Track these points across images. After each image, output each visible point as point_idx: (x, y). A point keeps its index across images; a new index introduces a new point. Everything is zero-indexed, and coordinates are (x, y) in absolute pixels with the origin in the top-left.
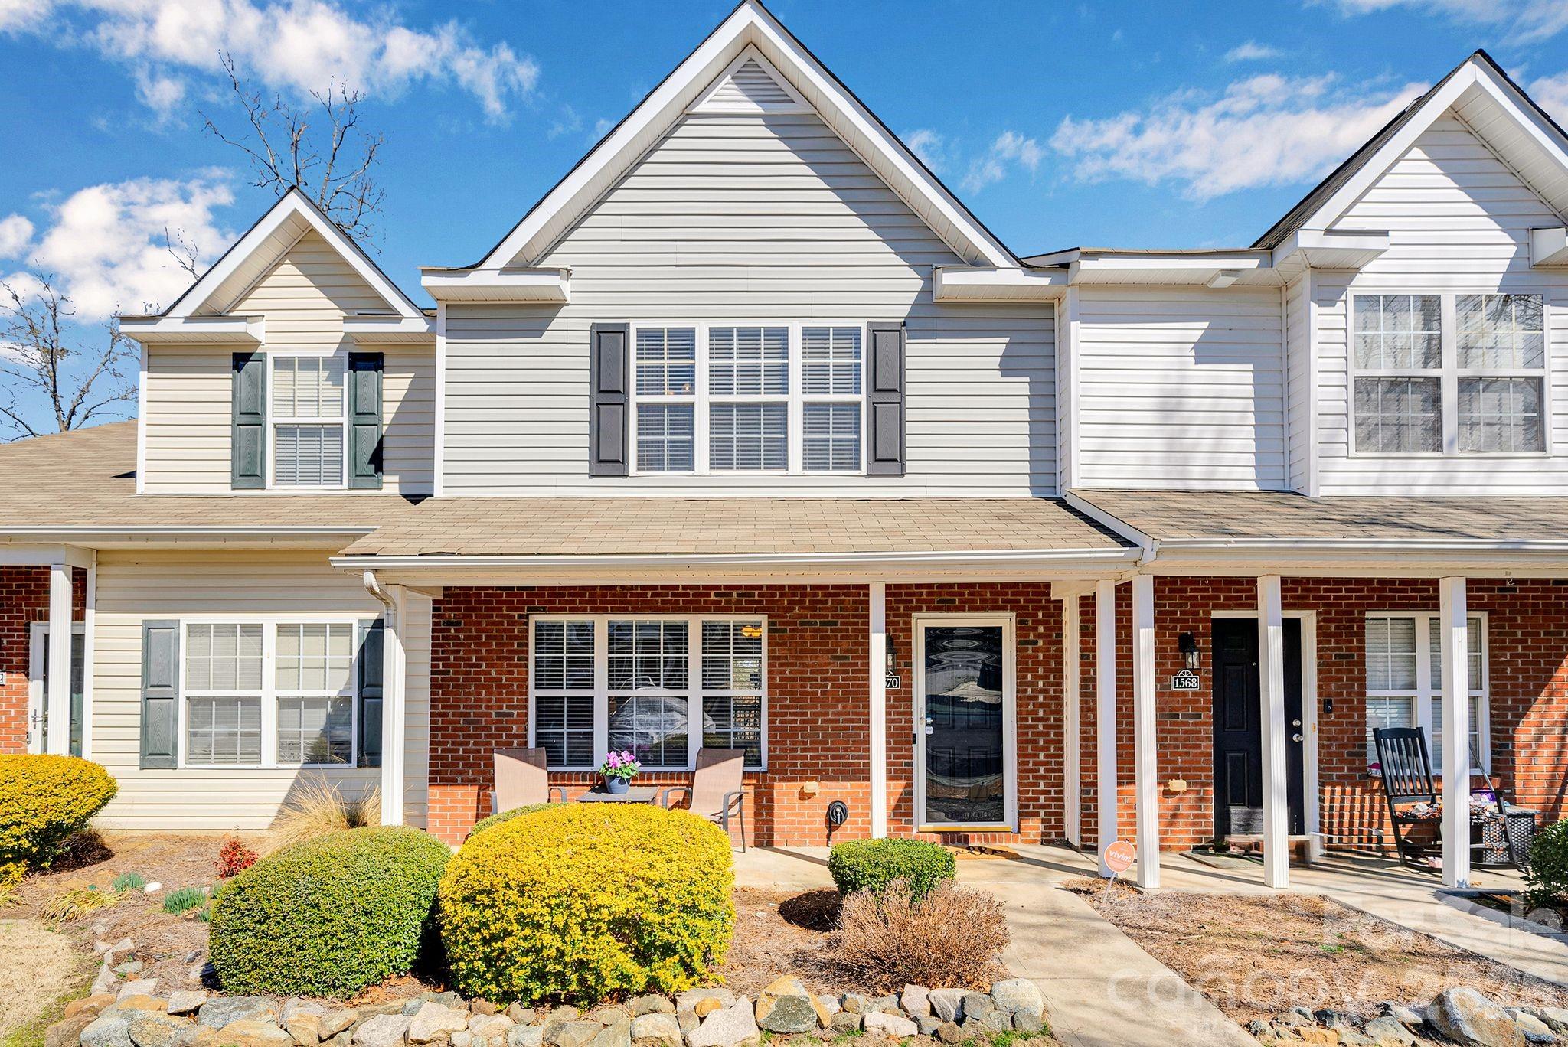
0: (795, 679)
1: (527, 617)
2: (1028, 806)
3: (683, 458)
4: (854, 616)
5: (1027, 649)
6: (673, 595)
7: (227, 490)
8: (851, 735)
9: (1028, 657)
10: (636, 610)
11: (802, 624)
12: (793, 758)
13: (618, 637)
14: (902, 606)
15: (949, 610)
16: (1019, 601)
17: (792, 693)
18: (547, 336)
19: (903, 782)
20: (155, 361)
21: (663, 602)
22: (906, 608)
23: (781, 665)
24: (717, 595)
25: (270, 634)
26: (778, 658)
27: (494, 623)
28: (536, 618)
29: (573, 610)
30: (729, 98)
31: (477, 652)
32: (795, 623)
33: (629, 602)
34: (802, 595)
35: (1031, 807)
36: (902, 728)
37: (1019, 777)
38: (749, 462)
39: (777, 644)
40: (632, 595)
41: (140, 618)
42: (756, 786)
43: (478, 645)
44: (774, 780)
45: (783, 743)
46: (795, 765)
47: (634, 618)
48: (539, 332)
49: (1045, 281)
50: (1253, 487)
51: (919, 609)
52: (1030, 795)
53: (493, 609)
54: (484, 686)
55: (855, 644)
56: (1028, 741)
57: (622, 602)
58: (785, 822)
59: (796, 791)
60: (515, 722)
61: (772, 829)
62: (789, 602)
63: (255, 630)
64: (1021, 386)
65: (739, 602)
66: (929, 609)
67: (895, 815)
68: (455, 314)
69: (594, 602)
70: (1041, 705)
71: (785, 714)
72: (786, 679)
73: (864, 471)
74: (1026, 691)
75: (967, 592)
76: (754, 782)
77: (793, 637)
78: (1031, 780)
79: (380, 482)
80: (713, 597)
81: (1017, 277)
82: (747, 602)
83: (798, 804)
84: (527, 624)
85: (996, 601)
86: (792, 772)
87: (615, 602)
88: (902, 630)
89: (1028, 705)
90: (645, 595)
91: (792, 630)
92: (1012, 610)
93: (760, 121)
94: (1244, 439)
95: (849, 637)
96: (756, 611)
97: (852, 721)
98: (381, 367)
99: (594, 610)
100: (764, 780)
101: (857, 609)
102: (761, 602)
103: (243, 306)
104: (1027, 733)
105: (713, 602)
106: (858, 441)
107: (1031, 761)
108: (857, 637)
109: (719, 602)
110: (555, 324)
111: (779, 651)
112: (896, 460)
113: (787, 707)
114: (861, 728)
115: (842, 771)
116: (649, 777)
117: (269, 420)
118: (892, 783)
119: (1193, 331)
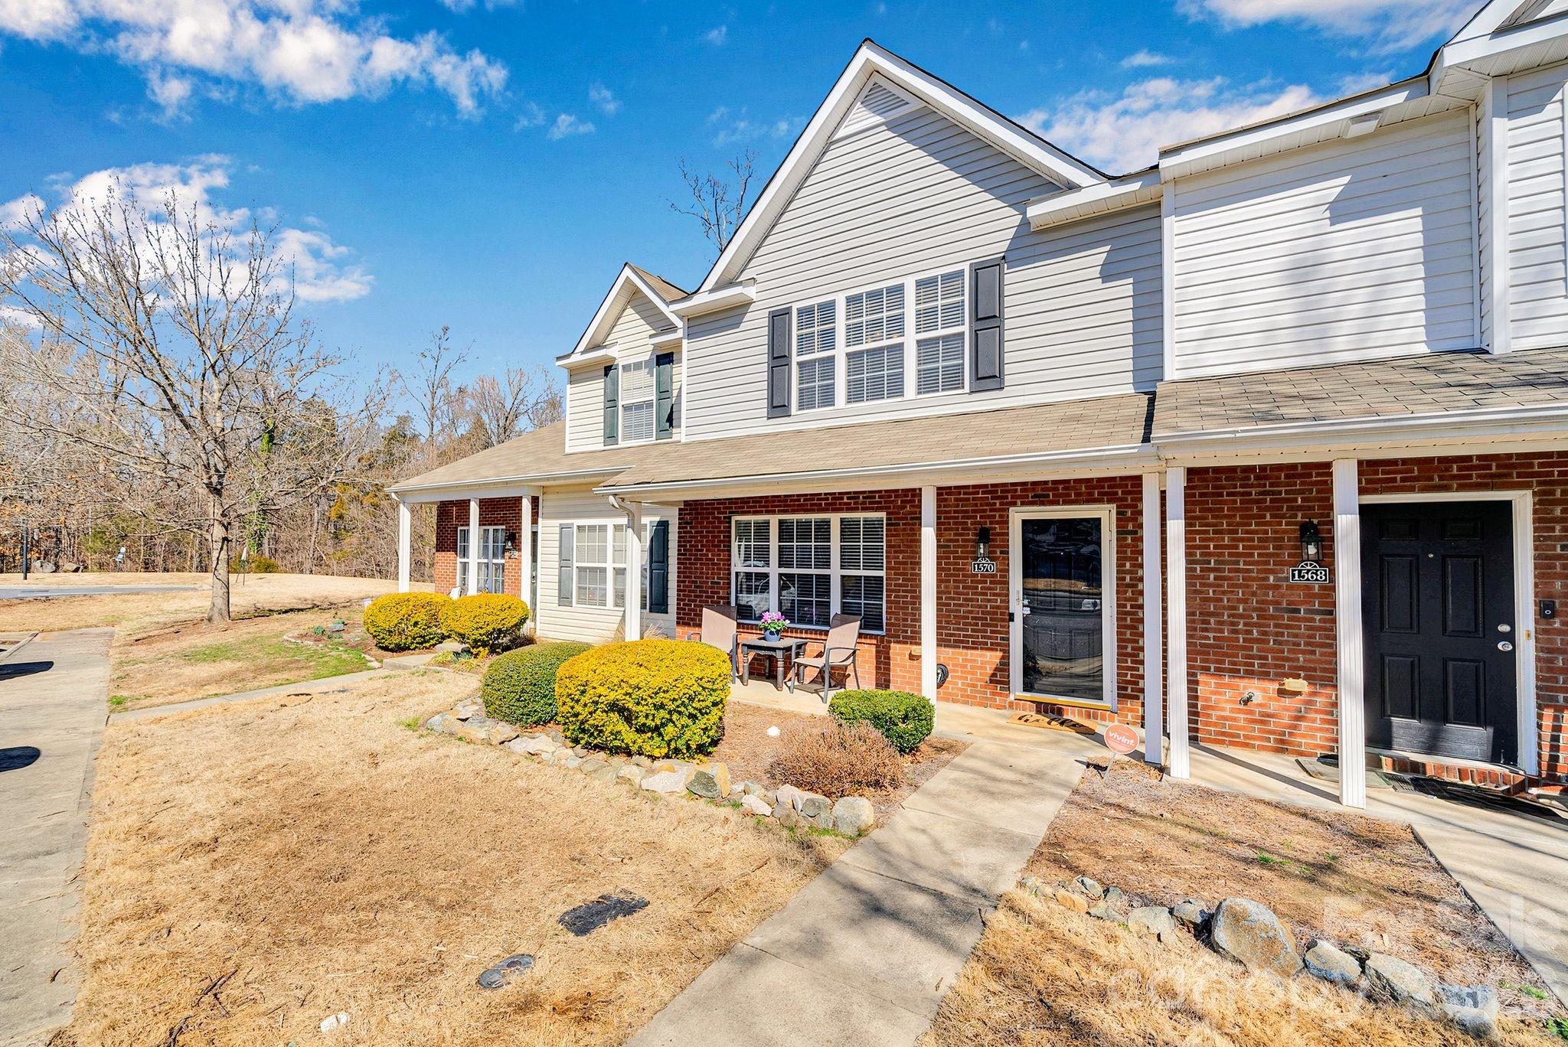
0: (906, 563)
1: (730, 518)
2: (1126, 689)
3: (828, 399)
4: (955, 512)
5: (1126, 539)
6: (818, 499)
7: (601, 447)
8: (952, 611)
9: (1127, 546)
10: (794, 512)
11: (912, 519)
12: (904, 626)
13: (785, 530)
14: (998, 502)
15: (1043, 504)
16: (1117, 493)
17: (904, 574)
18: (743, 326)
19: (999, 654)
20: (574, 379)
21: (812, 505)
22: (1001, 504)
23: (895, 552)
24: (848, 498)
25: (610, 530)
26: (894, 546)
27: (710, 523)
28: (735, 518)
29: (756, 513)
30: (864, 118)
31: (701, 541)
32: (906, 519)
33: (789, 506)
34: (896, 496)
35: (1129, 690)
36: (998, 607)
37: (1118, 661)
38: (876, 394)
39: (893, 536)
40: (791, 500)
41: (558, 522)
42: (877, 646)
43: (702, 537)
44: (890, 642)
45: (897, 614)
46: (906, 632)
47: (794, 517)
48: (737, 325)
49: (1136, 186)
50: (1423, 349)
51: (1014, 504)
52: (1129, 678)
53: (710, 513)
54: (705, 564)
55: (955, 535)
56: (1126, 627)
57: (785, 506)
58: (898, 676)
59: (907, 653)
60: (721, 588)
61: (889, 681)
62: (902, 502)
63: (603, 528)
64: (1125, 288)
65: (863, 503)
66: (1023, 504)
67: (991, 681)
68: (692, 323)
71: (899, 591)
72: (900, 563)
73: (967, 389)
74: (1124, 579)
75: (1061, 487)
76: (874, 642)
77: (905, 530)
78: (1129, 664)
79: (671, 433)
80: (845, 500)
81: (1107, 190)
82: (870, 503)
83: (909, 663)
84: (730, 522)
85: (1092, 494)
86: (904, 637)
87: (780, 506)
88: (997, 523)
89: (1126, 592)
91: (904, 524)
92: (1109, 502)
93: (884, 128)
95: (951, 529)
96: (878, 509)
97: (954, 599)
98: (672, 361)
99: (768, 512)
100: (882, 642)
101: (958, 506)
102: (880, 502)
103: (609, 338)
104: (1126, 619)
105: (845, 504)
106: (962, 365)
107: (1130, 646)
108: (957, 529)
109: (850, 504)
110: (748, 317)
111: (894, 541)
112: (995, 377)
113: (900, 585)
114: (961, 605)
115: (962, 642)
116: (801, 633)
117: (620, 403)
118: (988, 653)
119: (1333, 188)
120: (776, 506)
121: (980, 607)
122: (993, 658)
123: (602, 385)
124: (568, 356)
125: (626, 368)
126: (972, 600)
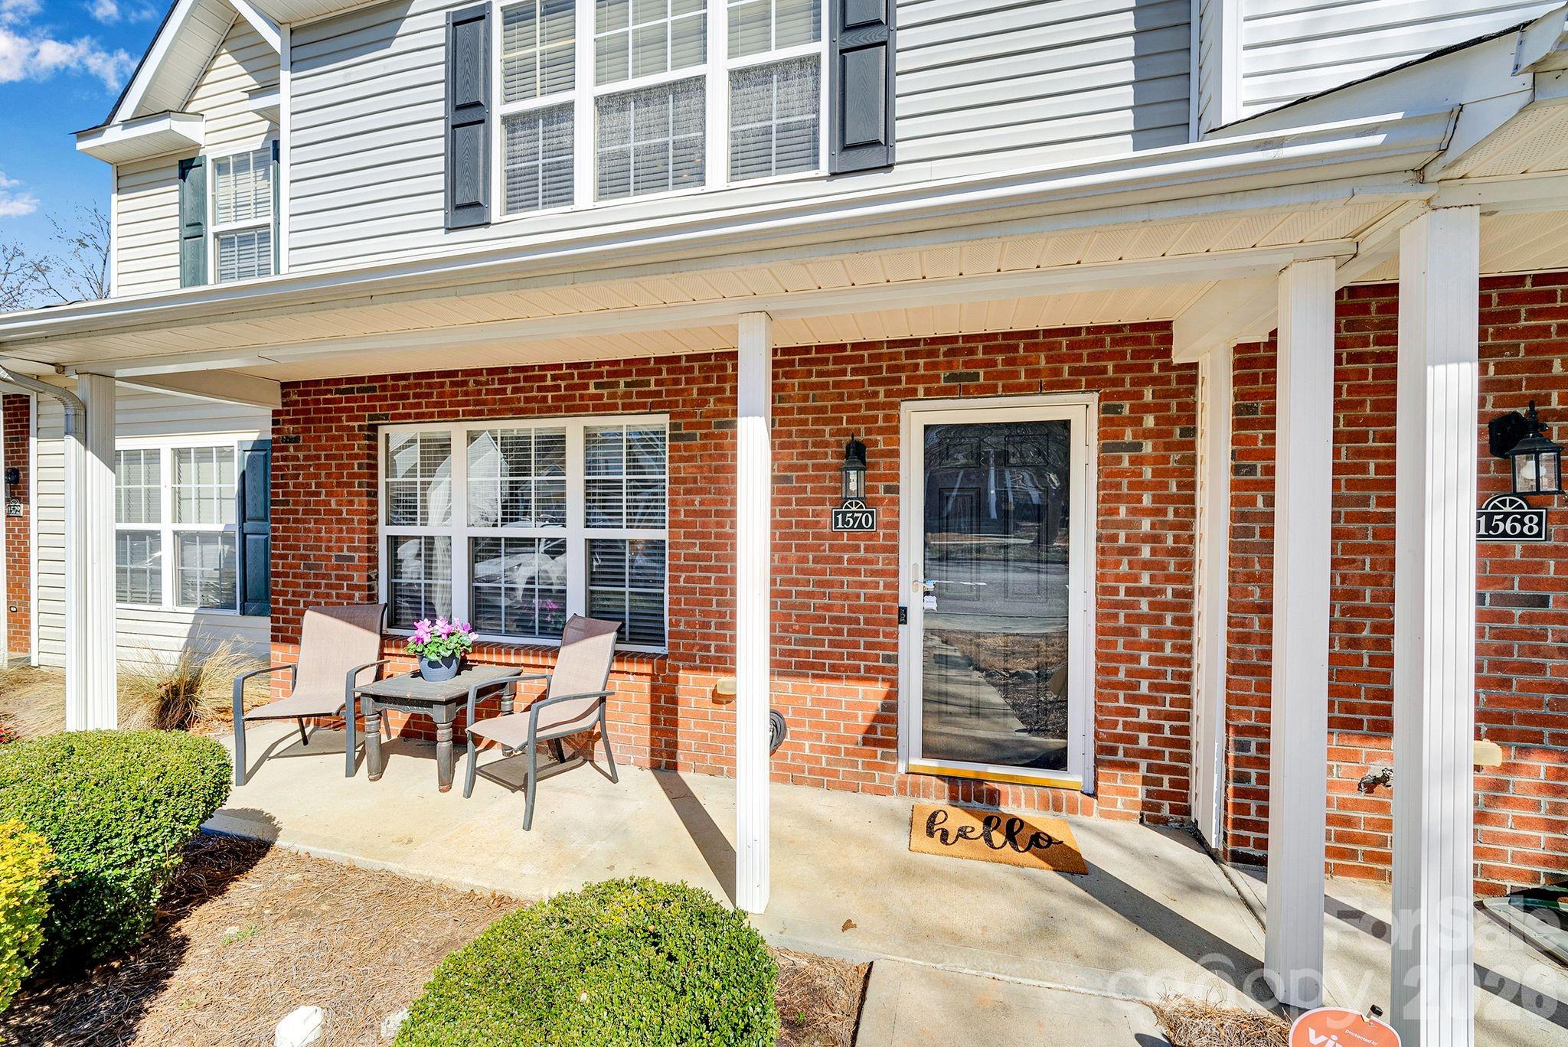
0: (707, 514)
1: (374, 428)
2: (1113, 751)
3: (561, 191)
4: (801, 410)
5: (1120, 460)
6: (540, 389)
8: (793, 606)
9: (1122, 473)
11: (718, 425)
12: (704, 637)
14: (881, 390)
15: (966, 393)
16: (1104, 370)
17: (703, 535)
18: (397, 44)
19: (882, 688)
20: (124, 182)
21: (527, 400)
22: (888, 394)
23: (688, 492)
24: (598, 386)
25: (166, 460)
26: (684, 481)
27: (333, 438)
28: (385, 432)
31: (317, 476)
32: (708, 425)
33: (484, 403)
34: (720, 379)
35: (1121, 752)
36: (880, 598)
37: (1099, 696)
38: (653, 181)
39: (682, 459)
40: (488, 392)
42: (653, 677)
43: (318, 467)
44: (676, 669)
45: (691, 613)
46: (707, 648)
47: (496, 427)
48: (387, 43)
51: (910, 394)
52: (1120, 730)
53: (331, 420)
54: (324, 522)
55: (802, 455)
56: (1117, 632)
57: (477, 403)
58: (692, 736)
59: (709, 690)
60: (356, 569)
61: (675, 745)
62: (700, 392)
63: (153, 455)
66: (928, 392)
67: (866, 742)
69: (443, 404)
70: (1146, 565)
71: (693, 569)
72: (695, 513)
73: (824, 169)
74: (1114, 538)
75: (1000, 358)
76: (646, 668)
77: (704, 447)
78: (1122, 703)
80: (592, 390)
82: (640, 395)
83: (710, 708)
84: (375, 438)
85: (1057, 372)
86: (703, 659)
87: (466, 403)
88: (881, 431)
89: (1118, 564)
90: (504, 391)
91: (705, 436)
92: (1091, 386)
95: (792, 446)
96: (655, 408)
97: (797, 582)
100: (661, 669)
101: (805, 399)
102: (658, 394)
104: (1116, 617)
105: (593, 397)
106: (816, 124)
107: (1123, 667)
108: (805, 445)
109: (600, 397)
110: (407, 25)
111: (686, 470)
112: (877, 143)
113: (696, 557)
114: (810, 595)
115: (812, 666)
116: (508, 653)
117: (211, 229)
118: (861, 688)
120: (460, 404)
121: (846, 597)
122: (871, 694)
123: (175, 197)
124: (96, 130)
125: (221, 166)
126: (830, 584)
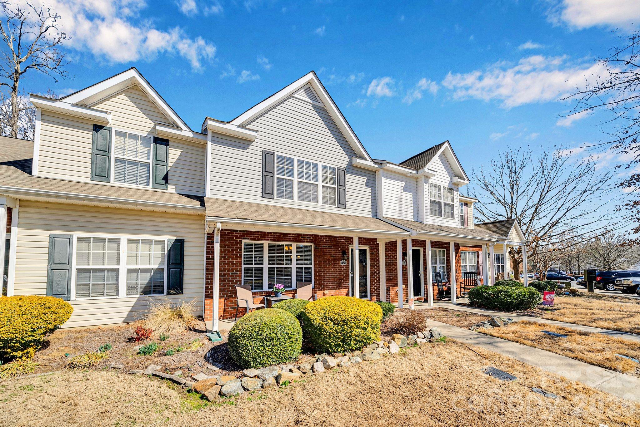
0: (321, 262)
1: (241, 241)
3: (291, 196)
4: (336, 245)
5: (372, 255)
6: (289, 236)
8: (335, 277)
10: (278, 241)
11: (323, 246)
12: (321, 284)
13: (271, 248)
16: (370, 243)
17: (320, 266)
18: (248, 150)
20: (46, 118)
21: (286, 238)
23: (317, 258)
25: (124, 243)
28: (244, 242)
29: (258, 240)
30: (303, 96)
32: (321, 246)
33: (276, 238)
34: (324, 239)
35: (374, 294)
38: (308, 200)
39: (316, 252)
40: (277, 236)
41: (47, 232)
44: (316, 291)
45: (319, 280)
46: (322, 286)
47: (276, 243)
48: (245, 148)
49: (377, 166)
50: (413, 220)
51: (350, 244)
54: (227, 264)
55: (336, 252)
59: (322, 294)
60: (238, 276)
62: (320, 240)
63: (115, 240)
64: (369, 190)
65: (307, 239)
68: (214, 135)
69: (265, 237)
70: (375, 269)
71: (319, 272)
72: (320, 262)
73: (337, 206)
77: (321, 250)
78: (374, 287)
79: (167, 187)
81: (371, 164)
82: (309, 240)
85: (365, 242)
86: (321, 288)
88: (346, 249)
89: (373, 268)
90: (281, 236)
91: (320, 248)
92: (369, 245)
93: (311, 105)
94: (411, 210)
96: (311, 242)
97: (335, 273)
98: (168, 145)
99: (265, 240)
101: (336, 243)
102: (313, 240)
105: (300, 239)
106: (335, 198)
109: (302, 239)
110: (251, 147)
111: (318, 254)
112: (344, 204)
113: (320, 270)
114: (338, 275)
115: (333, 287)
117: (113, 155)
118: (345, 290)
119: (403, 184)
120: (270, 238)
121: (342, 275)
122: (346, 290)
125: (120, 134)
126: (340, 273)
